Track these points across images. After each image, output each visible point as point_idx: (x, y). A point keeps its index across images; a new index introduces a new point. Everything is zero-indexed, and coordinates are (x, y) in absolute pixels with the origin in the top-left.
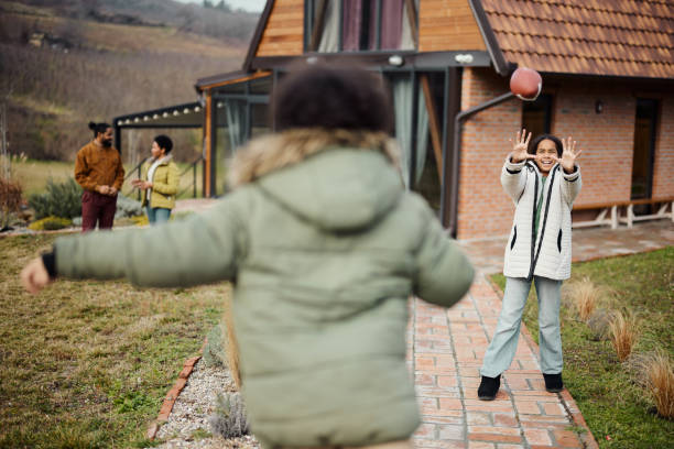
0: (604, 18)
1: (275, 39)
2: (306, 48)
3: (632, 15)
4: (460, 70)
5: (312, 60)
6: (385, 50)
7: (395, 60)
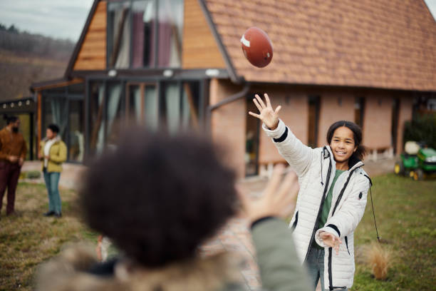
0: (290, 48)
1: (86, 59)
2: (107, 65)
3: (304, 47)
4: (209, 80)
5: (112, 73)
6: (161, 67)
7: (168, 74)
